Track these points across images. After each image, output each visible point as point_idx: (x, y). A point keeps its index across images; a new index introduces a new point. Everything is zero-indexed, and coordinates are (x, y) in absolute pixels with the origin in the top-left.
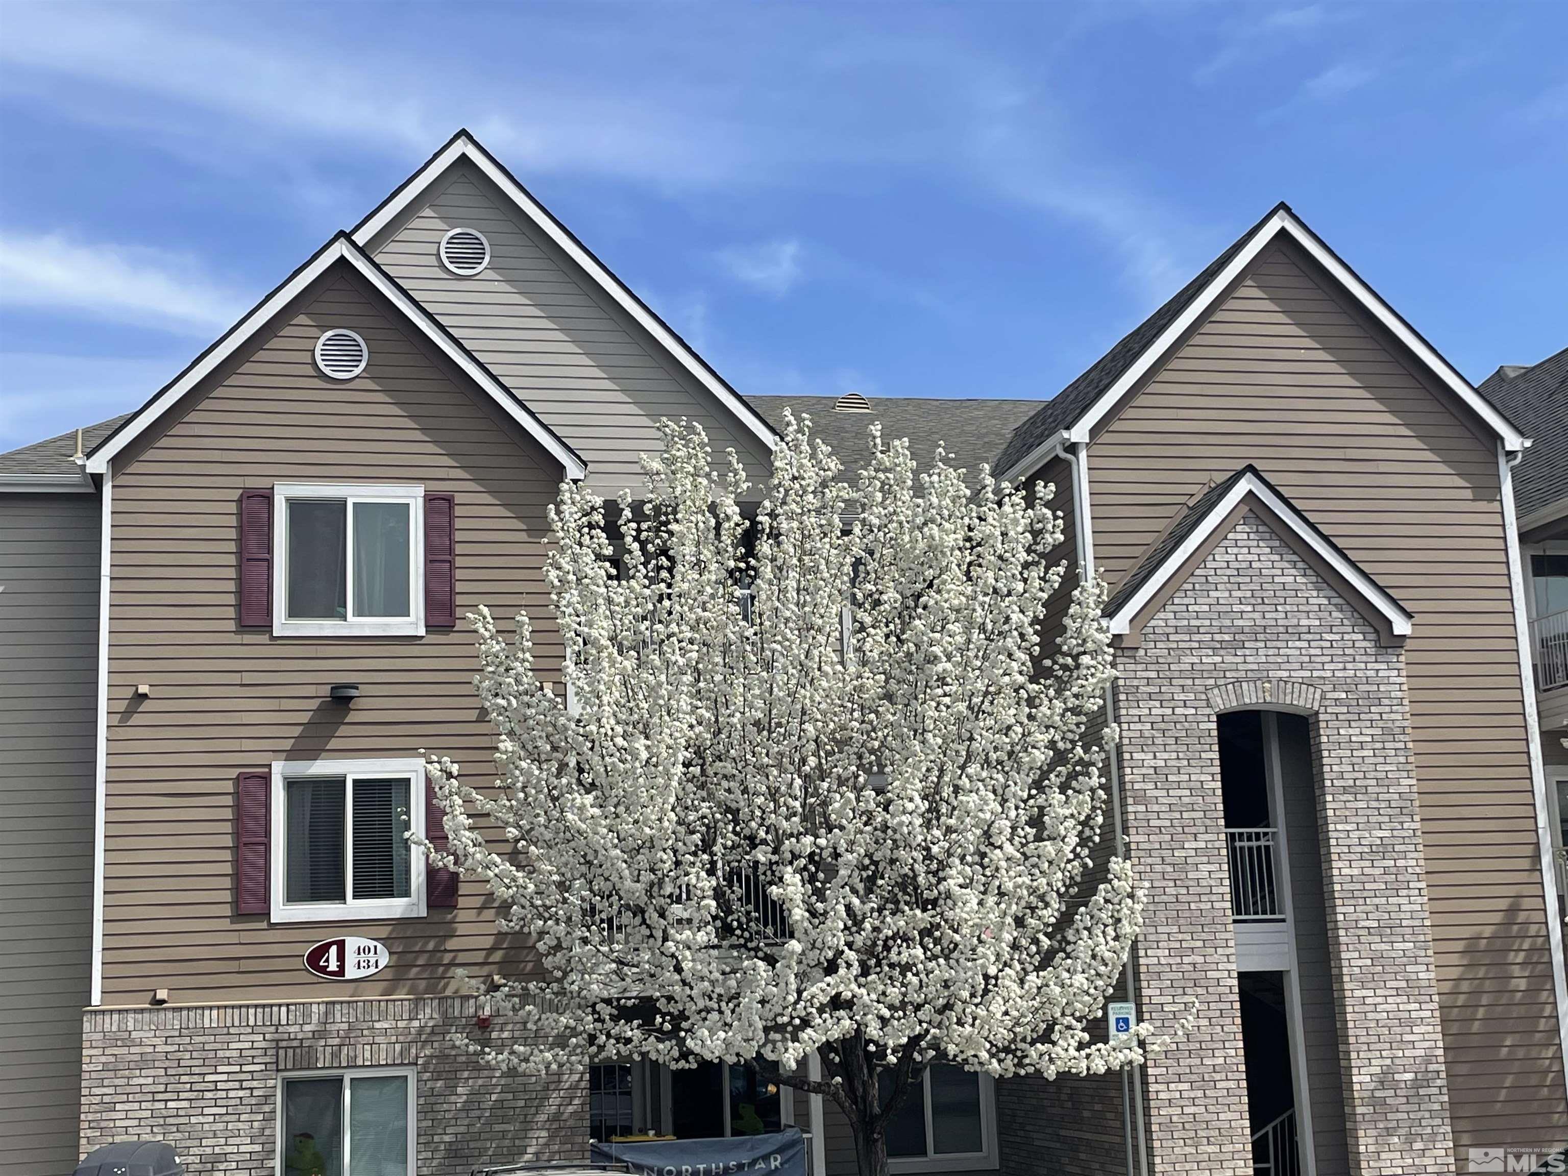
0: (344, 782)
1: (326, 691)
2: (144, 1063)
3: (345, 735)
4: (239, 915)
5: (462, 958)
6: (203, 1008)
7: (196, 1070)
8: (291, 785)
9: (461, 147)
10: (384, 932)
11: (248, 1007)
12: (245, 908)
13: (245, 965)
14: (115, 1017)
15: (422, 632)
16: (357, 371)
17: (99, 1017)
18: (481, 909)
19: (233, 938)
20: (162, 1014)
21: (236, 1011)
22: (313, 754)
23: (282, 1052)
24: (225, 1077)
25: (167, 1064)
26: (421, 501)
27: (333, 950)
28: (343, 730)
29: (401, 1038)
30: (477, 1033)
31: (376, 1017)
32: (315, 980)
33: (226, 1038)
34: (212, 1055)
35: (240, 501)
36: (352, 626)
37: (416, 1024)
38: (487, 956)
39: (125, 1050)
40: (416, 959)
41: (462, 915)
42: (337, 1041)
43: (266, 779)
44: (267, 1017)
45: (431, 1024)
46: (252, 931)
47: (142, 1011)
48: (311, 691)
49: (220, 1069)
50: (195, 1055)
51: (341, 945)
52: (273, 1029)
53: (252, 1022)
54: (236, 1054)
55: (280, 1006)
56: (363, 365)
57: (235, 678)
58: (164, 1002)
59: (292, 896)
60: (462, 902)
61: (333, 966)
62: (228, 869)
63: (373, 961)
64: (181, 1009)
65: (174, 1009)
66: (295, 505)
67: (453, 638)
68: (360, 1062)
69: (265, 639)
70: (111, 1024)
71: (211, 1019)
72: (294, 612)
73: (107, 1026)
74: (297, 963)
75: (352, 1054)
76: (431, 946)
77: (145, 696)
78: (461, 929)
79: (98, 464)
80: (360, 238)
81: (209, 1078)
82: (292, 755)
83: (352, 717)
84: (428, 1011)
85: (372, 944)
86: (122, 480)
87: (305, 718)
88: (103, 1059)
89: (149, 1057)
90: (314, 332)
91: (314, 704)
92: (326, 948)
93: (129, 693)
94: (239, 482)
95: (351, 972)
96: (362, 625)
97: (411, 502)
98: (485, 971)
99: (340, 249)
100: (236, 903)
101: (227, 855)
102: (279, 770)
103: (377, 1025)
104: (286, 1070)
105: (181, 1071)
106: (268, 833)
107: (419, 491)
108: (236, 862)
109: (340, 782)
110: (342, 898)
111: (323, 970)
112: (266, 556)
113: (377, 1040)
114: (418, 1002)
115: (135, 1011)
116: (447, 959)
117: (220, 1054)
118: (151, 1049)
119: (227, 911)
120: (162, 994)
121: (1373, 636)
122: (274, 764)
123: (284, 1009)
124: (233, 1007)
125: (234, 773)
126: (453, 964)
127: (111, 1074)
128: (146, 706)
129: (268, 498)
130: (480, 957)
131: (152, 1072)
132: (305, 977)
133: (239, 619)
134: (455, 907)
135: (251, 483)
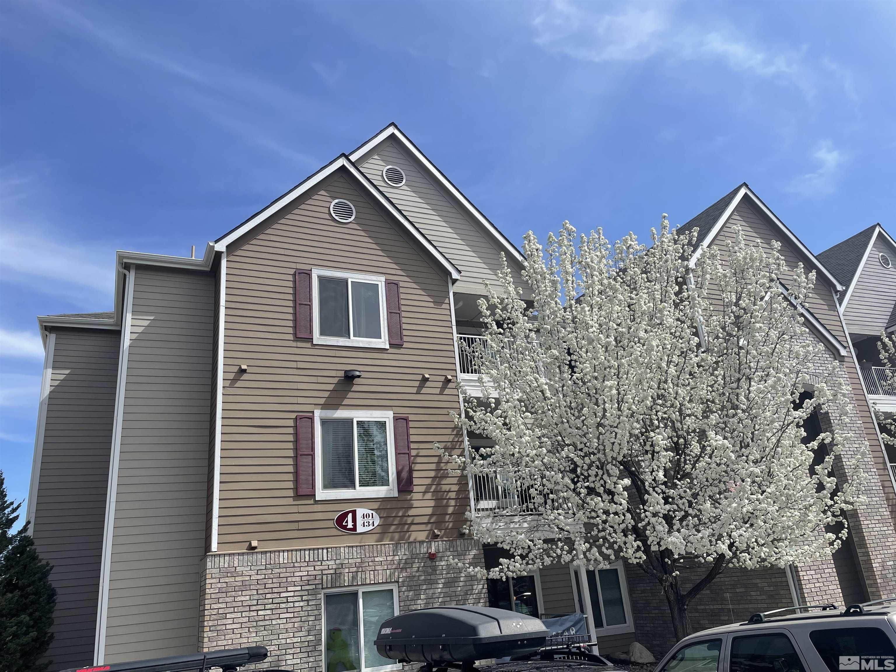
0: (352, 422)
1: (342, 374)
2: (244, 587)
3: (350, 398)
4: (298, 496)
5: (417, 520)
6: (279, 551)
7: (275, 590)
8: (324, 422)
9: (391, 130)
10: (376, 505)
11: (305, 550)
12: (301, 492)
13: (302, 525)
14: (227, 558)
15: (387, 347)
16: (350, 220)
17: (217, 559)
18: (425, 493)
19: (294, 509)
20: (255, 556)
21: (298, 553)
22: (336, 406)
23: (325, 577)
24: (292, 594)
25: (258, 587)
26: (383, 283)
27: (350, 516)
28: (350, 395)
29: (390, 567)
30: (429, 563)
31: (375, 555)
32: (340, 533)
33: (292, 570)
34: (284, 580)
35: (294, 275)
36: (353, 341)
37: (397, 558)
38: (430, 519)
39: (232, 579)
40: (393, 521)
41: (415, 496)
42: (355, 569)
43: (312, 419)
44: (316, 556)
45: (405, 558)
46: (306, 506)
47: (243, 554)
48: (333, 373)
49: (289, 589)
50: (275, 580)
51: (354, 513)
52: (319, 563)
53: (307, 560)
54: (298, 579)
55: (323, 549)
56: (353, 217)
57: (294, 365)
58: (255, 548)
59: (326, 486)
60: (416, 489)
61: (350, 525)
62: (291, 469)
63: (371, 522)
64: (266, 552)
65: (262, 553)
66: (321, 279)
67: (402, 351)
68: (368, 582)
69: (309, 345)
70: (224, 562)
71: (283, 558)
72: (323, 333)
73: (222, 564)
74: (331, 524)
75: (363, 577)
76: (400, 514)
77: (244, 371)
78: (416, 504)
79: (221, 247)
80: (354, 158)
81: (283, 595)
82: (325, 406)
83: (355, 388)
84: (403, 550)
85: (370, 512)
86: (232, 258)
87: (331, 387)
88: (219, 585)
89: (247, 583)
90: (329, 199)
91: (336, 380)
92: (345, 515)
93: (236, 369)
94: (293, 265)
95: (360, 529)
96: (358, 342)
97: (379, 283)
98: (429, 527)
99: (341, 162)
100: (296, 489)
101: (291, 461)
102: (318, 414)
103: (377, 559)
104: (327, 588)
105: (266, 591)
106: (313, 449)
107: (383, 279)
108: (296, 465)
109: (350, 422)
110: (354, 487)
111: (345, 527)
112: (309, 303)
113: (377, 568)
114: (397, 545)
115: (239, 554)
116: (409, 520)
117: (289, 579)
118: (248, 578)
119: (291, 493)
120: (254, 543)
122: (315, 411)
123: (325, 551)
124: (296, 550)
125: (294, 415)
126: (412, 524)
127: (224, 595)
128: (245, 377)
129: (308, 274)
130: (425, 519)
131: (248, 592)
132: (335, 532)
133: (295, 334)
134: (412, 492)
135: (300, 266)
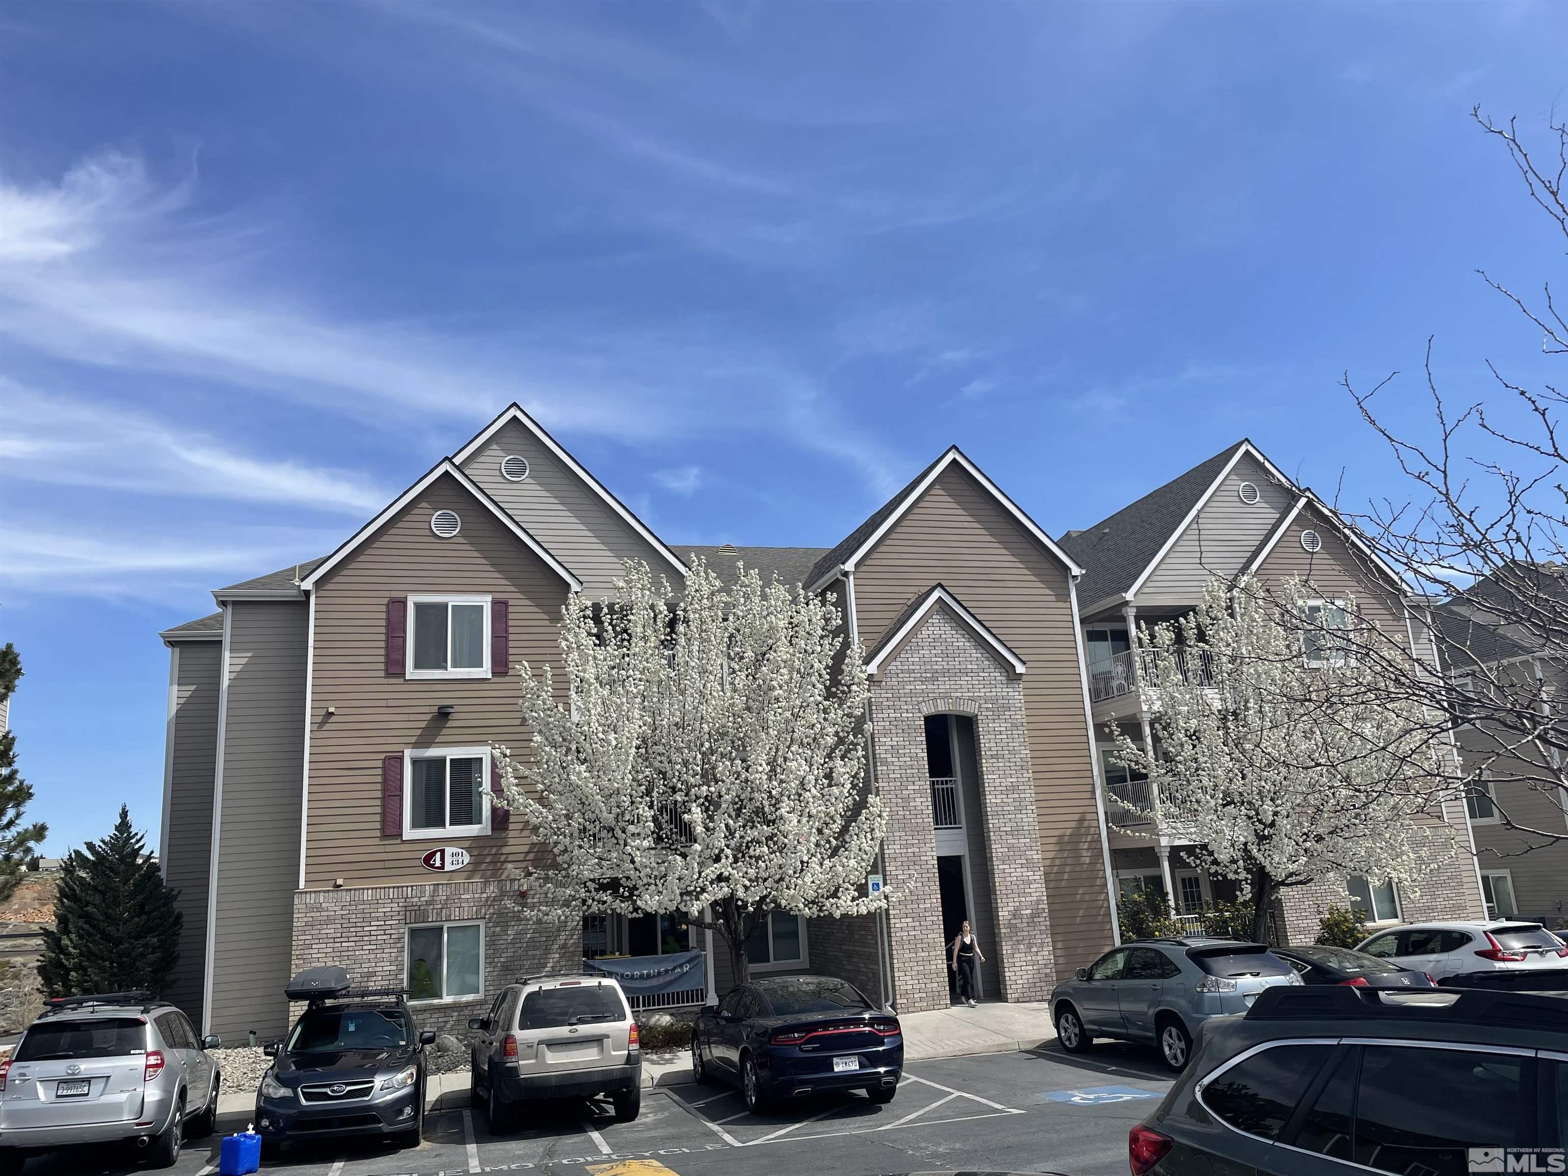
0: (445, 760)
1: (435, 709)
2: (329, 921)
3: (445, 734)
4: (385, 836)
5: (511, 858)
6: (363, 889)
7: (358, 924)
8: (415, 762)
9: (513, 412)
10: (467, 844)
11: (389, 888)
12: (388, 832)
13: (388, 864)
14: (313, 895)
15: (490, 676)
16: (454, 533)
17: (304, 895)
18: (522, 830)
19: (381, 849)
20: (340, 893)
21: (382, 891)
22: (428, 745)
23: (408, 913)
24: (375, 928)
25: (342, 921)
26: (490, 604)
27: (438, 854)
28: (444, 731)
29: (476, 904)
30: (520, 900)
31: (462, 892)
32: (428, 872)
33: (376, 906)
34: (368, 915)
35: (388, 605)
36: (450, 673)
37: (485, 895)
38: (525, 857)
39: (318, 914)
40: (485, 859)
41: (511, 834)
42: (440, 906)
43: (401, 759)
44: (400, 893)
45: (493, 895)
46: (392, 845)
47: (328, 891)
48: (427, 710)
49: (373, 924)
50: (359, 916)
51: (443, 852)
52: (403, 900)
53: (391, 896)
54: (381, 914)
55: (407, 887)
56: (458, 529)
57: (384, 703)
58: (341, 886)
59: (415, 825)
60: (511, 826)
61: (438, 864)
62: (379, 810)
63: (460, 861)
64: (351, 890)
65: (347, 890)
66: (419, 607)
67: (507, 679)
68: (453, 918)
69: (401, 681)
70: (310, 899)
71: (368, 895)
72: (418, 665)
73: (308, 900)
74: (417, 862)
75: (448, 913)
76: (494, 851)
77: (332, 714)
78: (511, 842)
79: (307, 585)
80: (457, 461)
81: (366, 929)
82: (415, 745)
83: (450, 724)
84: (492, 888)
85: (460, 851)
86: (321, 594)
87: (423, 724)
88: (306, 919)
89: (332, 918)
90: (431, 512)
91: (429, 717)
92: (434, 853)
93: (324, 712)
94: (387, 594)
95: (448, 868)
96: (456, 673)
97: (484, 604)
98: (524, 864)
99: (446, 466)
100: (382, 830)
101: (378, 802)
102: (408, 754)
103: (463, 897)
104: (411, 923)
105: (350, 925)
106: (401, 790)
107: (489, 598)
108: (384, 806)
109: (442, 760)
110: (444, 825)
111: (432, 866)
112: (402, 635)
113: (463, 905)
114: (486, 883)
115: (324, 892)
116: (503, 858)
117: (373, 915)
118: (333, 913)
119: (378, 833)
120: (340, 882)
121: (1006, 674)
122: (406, 751)
123: (410, 889)
124: (380, 888)
125: (383, 756)
126: (505, 861)
127: (310, 928)
128: (333, 719)
129: (403, 603)
130: (521, 857)
131: (334, 926)
132: (422, 870)
133: (386, 670)
134: (507, 829)
135: (395, 595)
